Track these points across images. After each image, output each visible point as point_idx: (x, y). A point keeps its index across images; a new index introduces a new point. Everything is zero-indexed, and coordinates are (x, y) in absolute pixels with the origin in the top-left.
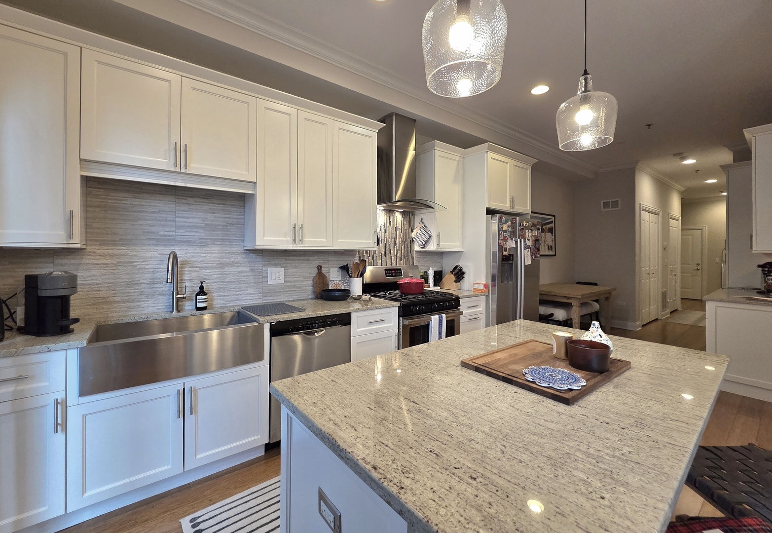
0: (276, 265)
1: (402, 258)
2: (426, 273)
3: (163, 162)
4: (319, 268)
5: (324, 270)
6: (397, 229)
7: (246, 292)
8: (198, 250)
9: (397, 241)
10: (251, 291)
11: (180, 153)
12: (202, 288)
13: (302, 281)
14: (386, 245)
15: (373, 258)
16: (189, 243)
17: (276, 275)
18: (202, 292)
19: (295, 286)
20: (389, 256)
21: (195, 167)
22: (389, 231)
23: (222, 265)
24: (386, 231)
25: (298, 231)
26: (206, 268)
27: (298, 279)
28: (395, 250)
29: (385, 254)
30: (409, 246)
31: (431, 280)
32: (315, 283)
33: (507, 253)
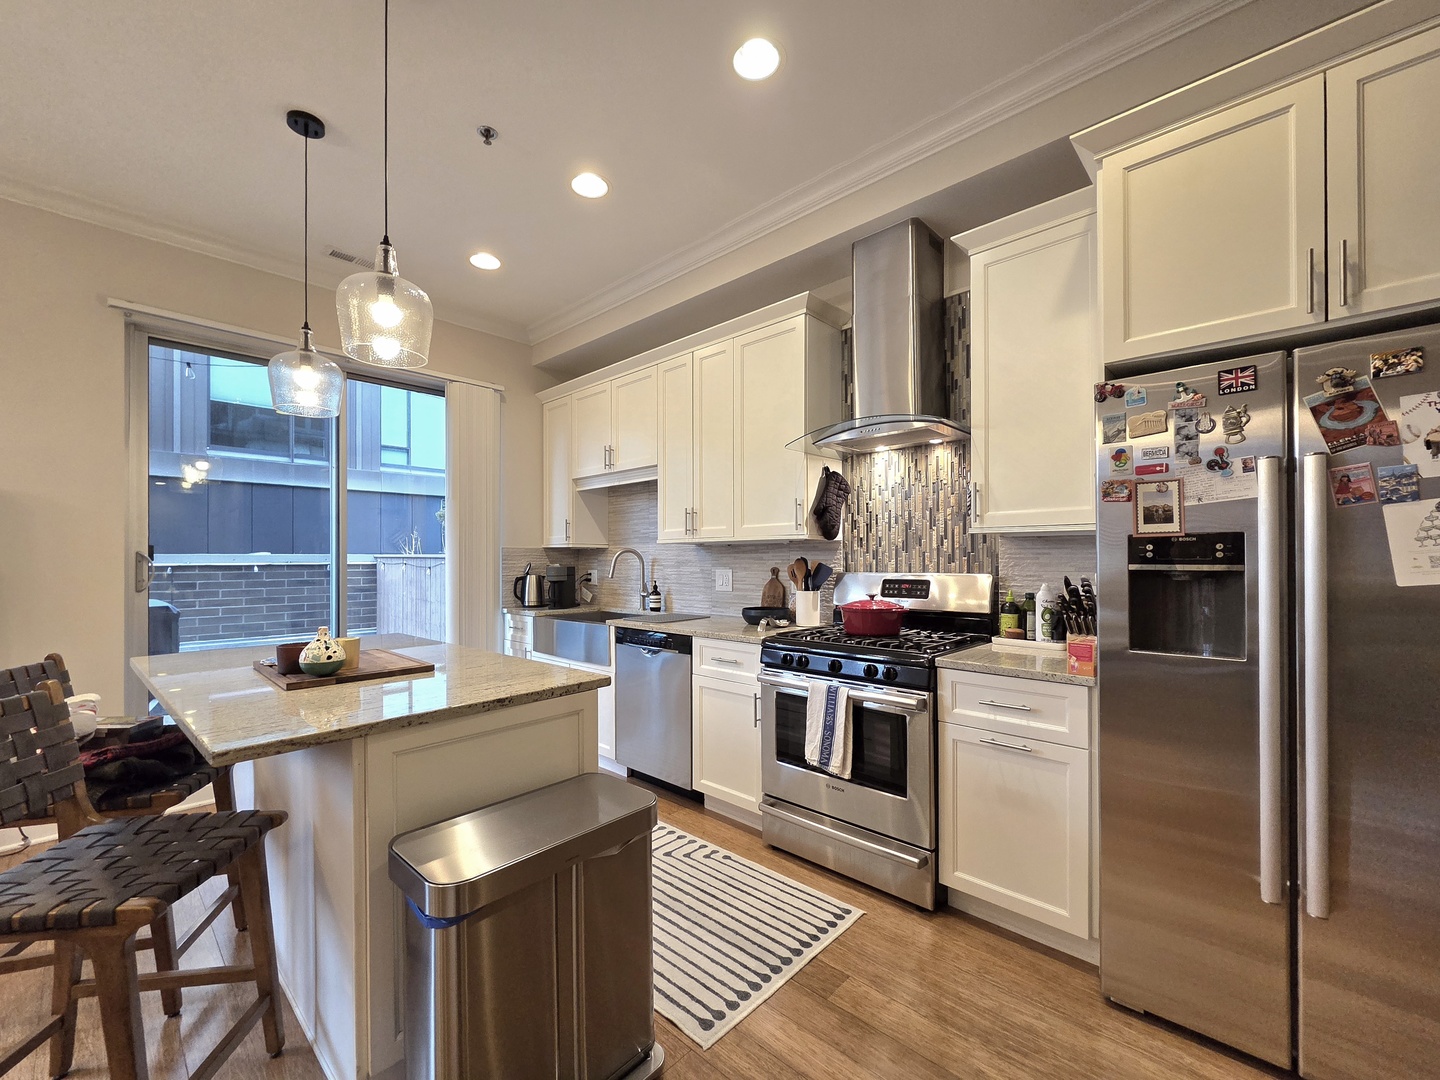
0: (725, 566)
1: (957, 556)
2: (1031, 597)
4: (775, 572)
5: (782, 575)
7: (697, 598)
9: (940, 516)
10: (700, 597)
11: (607, 455)
13: (753, 590)
14: (908, 526)
15: (875, 555)
17: (723, 580)
18: (655, 591)
19: (745, 597)
20: (915, 552)
21: (622, 464)
22: (918, 494)
24: (907, 496)
27: (748, 587)
28: (934, 537)
29: (906, 547)
31: (1039, 623)
32: (764, 595)
33: (1172, 528)
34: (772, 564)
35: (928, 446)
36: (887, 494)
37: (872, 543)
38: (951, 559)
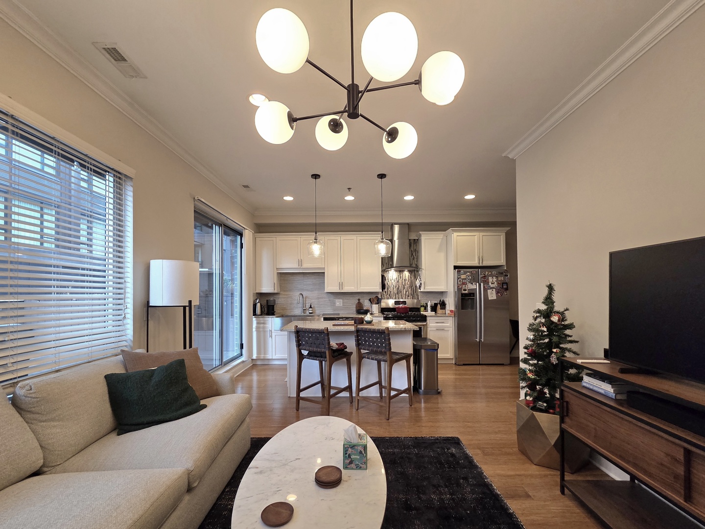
0: (339, 298)
2: (427, 304)
3: (296, 266)
4: (359, 300)
5: (361, 301)
6: (405, 280)
8: (311, 293)
9: (406, 287)
10: (329, 308)
11: (300, 262)
12: (311, 306)
13: (351, 305)
14: (398, 289)
15: (390, 295)
16: (308, 290)
17: (339, 302)
18: (311, 307)
19: (347, 307)
20: (400, 295)
21: (305, 266)
22: (400, 281)
23: (318, 298)
24: (398, 282)
25: (341, 285)
26: (314, 299)
27: (349, 304)
28: (405, 291)
29: (398, 293)
30: (414, 289)
31: (429, 308)
32: (356, 306)
33: (466, 292)
34: (358, 298)
35: (403, 271)
36: (393, 281)
37: (389, 293)
38: (408, 296)
